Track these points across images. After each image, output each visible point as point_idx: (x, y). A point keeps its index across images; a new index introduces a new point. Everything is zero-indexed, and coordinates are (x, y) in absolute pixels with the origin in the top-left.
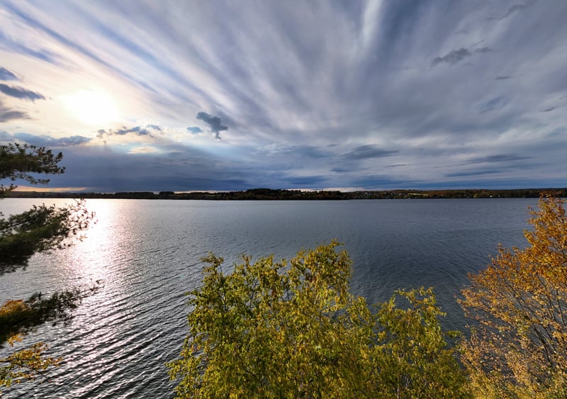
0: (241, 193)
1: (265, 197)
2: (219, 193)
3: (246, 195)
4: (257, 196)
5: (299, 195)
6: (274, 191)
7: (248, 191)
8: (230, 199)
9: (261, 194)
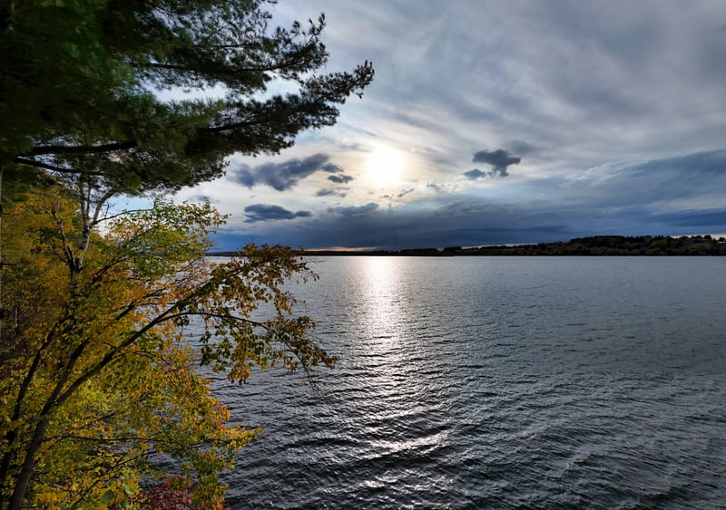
0: (560, 244)
1: (609, 250)
2: (520, 247)
3: (568, 248)
4: (592, 250)
5: (708, 246)
6: (631, 239)
7: (574, 241)
8: (539, 254)
9: (600, 244)
